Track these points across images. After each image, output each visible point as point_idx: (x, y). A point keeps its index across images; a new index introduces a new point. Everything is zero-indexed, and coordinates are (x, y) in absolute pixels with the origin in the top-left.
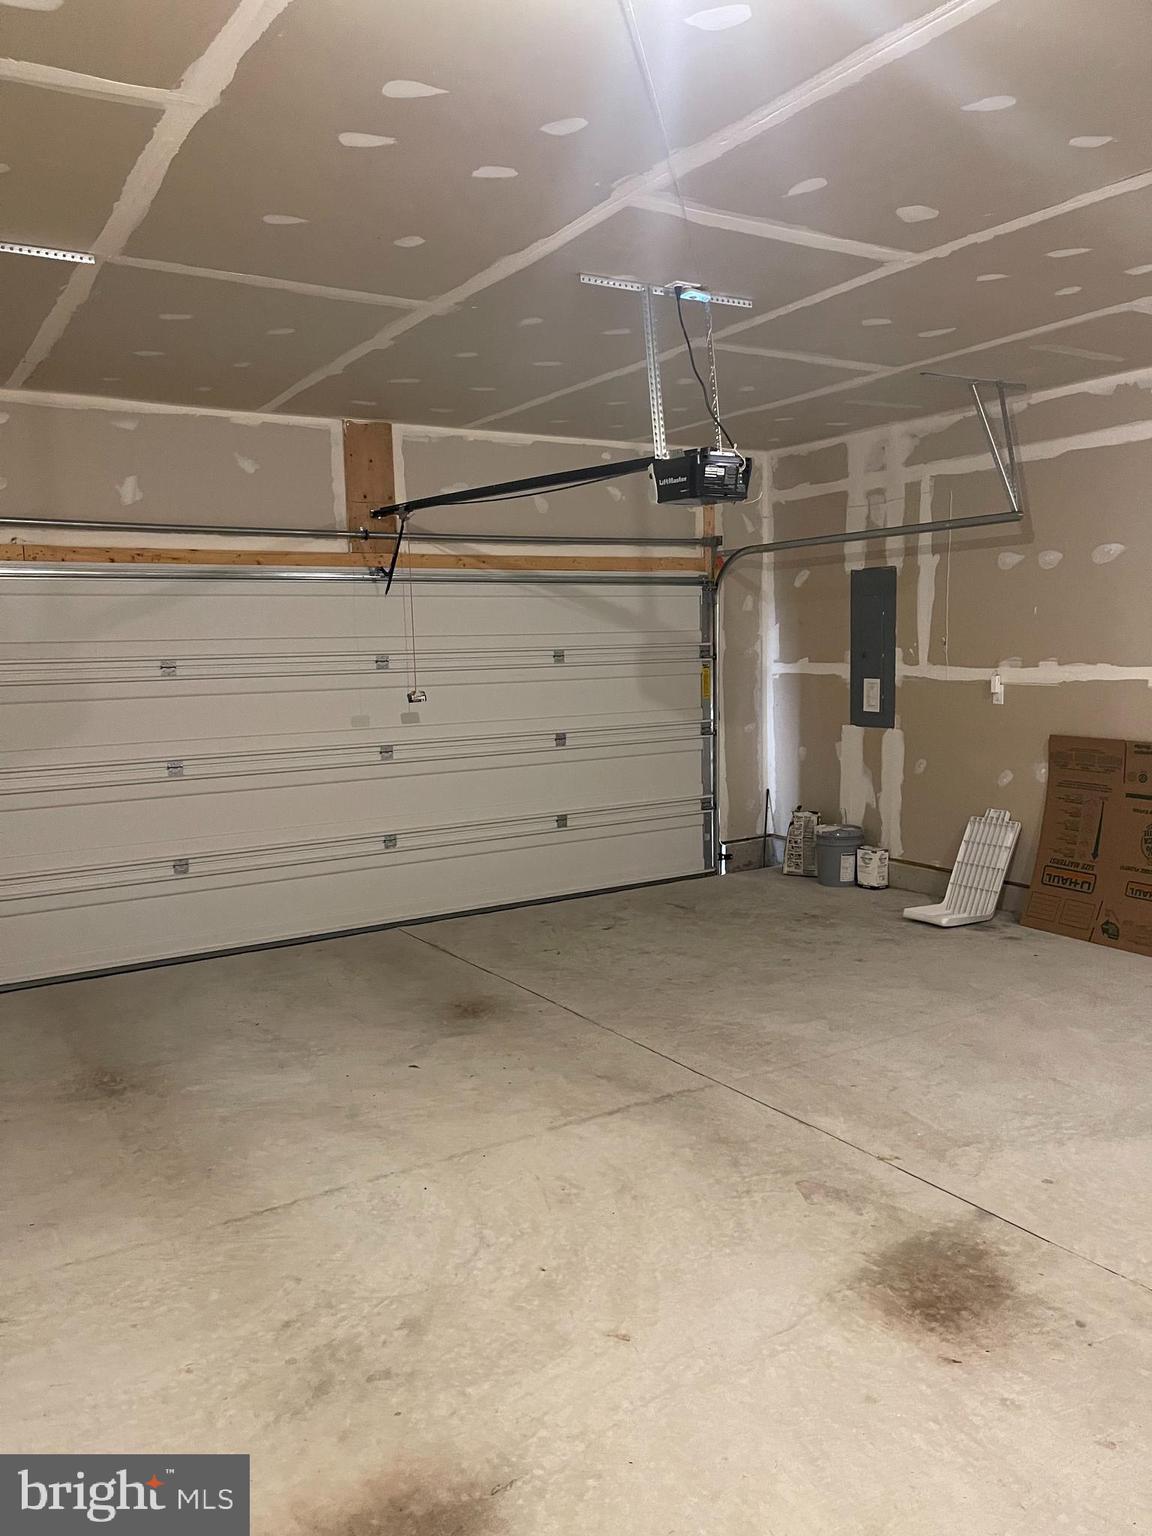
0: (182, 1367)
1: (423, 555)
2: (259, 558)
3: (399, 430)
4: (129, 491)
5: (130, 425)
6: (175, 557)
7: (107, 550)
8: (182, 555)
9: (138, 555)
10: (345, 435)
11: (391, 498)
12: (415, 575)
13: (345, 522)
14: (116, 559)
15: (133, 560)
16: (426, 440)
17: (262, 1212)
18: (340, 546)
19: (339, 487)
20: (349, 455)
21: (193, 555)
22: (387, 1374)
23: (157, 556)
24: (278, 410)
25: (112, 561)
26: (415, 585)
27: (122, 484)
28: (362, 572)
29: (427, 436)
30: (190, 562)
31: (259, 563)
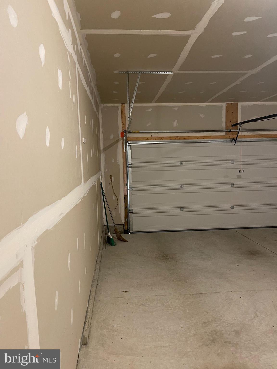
0: (180, 326)
1: (245, 135)
2: (203, 138)
3: (240, 104)
4: (175, 124)
5: (176, 109)
6: (184, 138)
7: (170, 137)
8: (185, 138)
9: (176, 138)
10: (226, 106)
11: (237, 121)
12: (242, 140)
13: (225, 128)
14: (172, 139)
15: (175, 139)
16: (247, 106)
17: (199, 294)
18: (223, 134)
19: (224, 119)
20: (227, 111)
21: (188, 138)
22: (230, 342)
23: (180, 138)
24: (210, 102)
25: (171, 139)
26: (242, 143)
27: (174, 122)
28: (229, 140)
29: (248, 105)
30: (187, 139)
31: (203, 139)
